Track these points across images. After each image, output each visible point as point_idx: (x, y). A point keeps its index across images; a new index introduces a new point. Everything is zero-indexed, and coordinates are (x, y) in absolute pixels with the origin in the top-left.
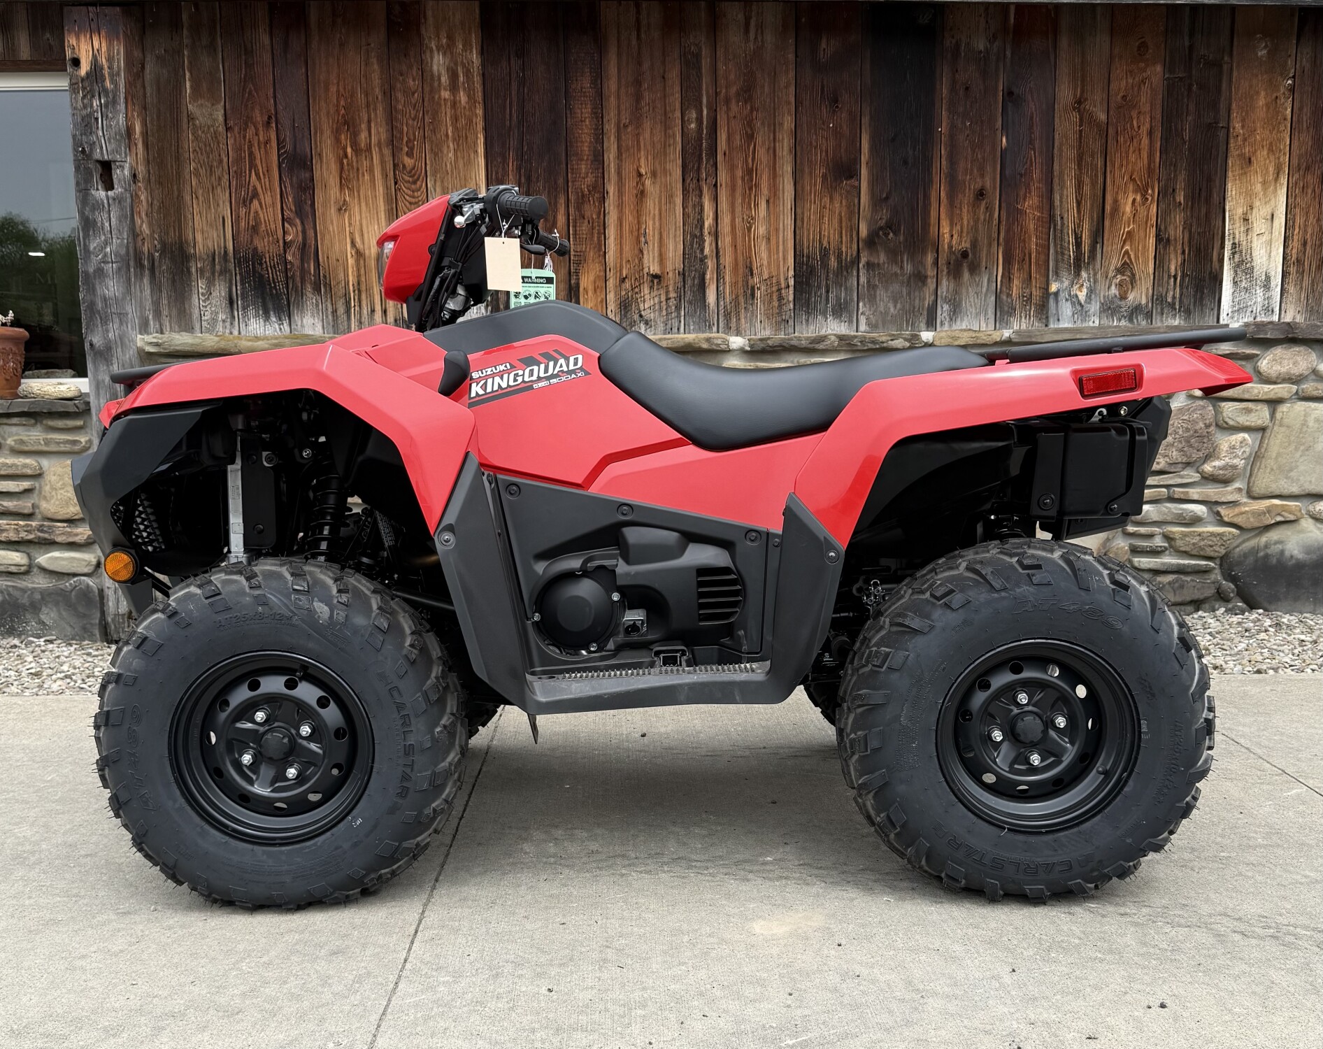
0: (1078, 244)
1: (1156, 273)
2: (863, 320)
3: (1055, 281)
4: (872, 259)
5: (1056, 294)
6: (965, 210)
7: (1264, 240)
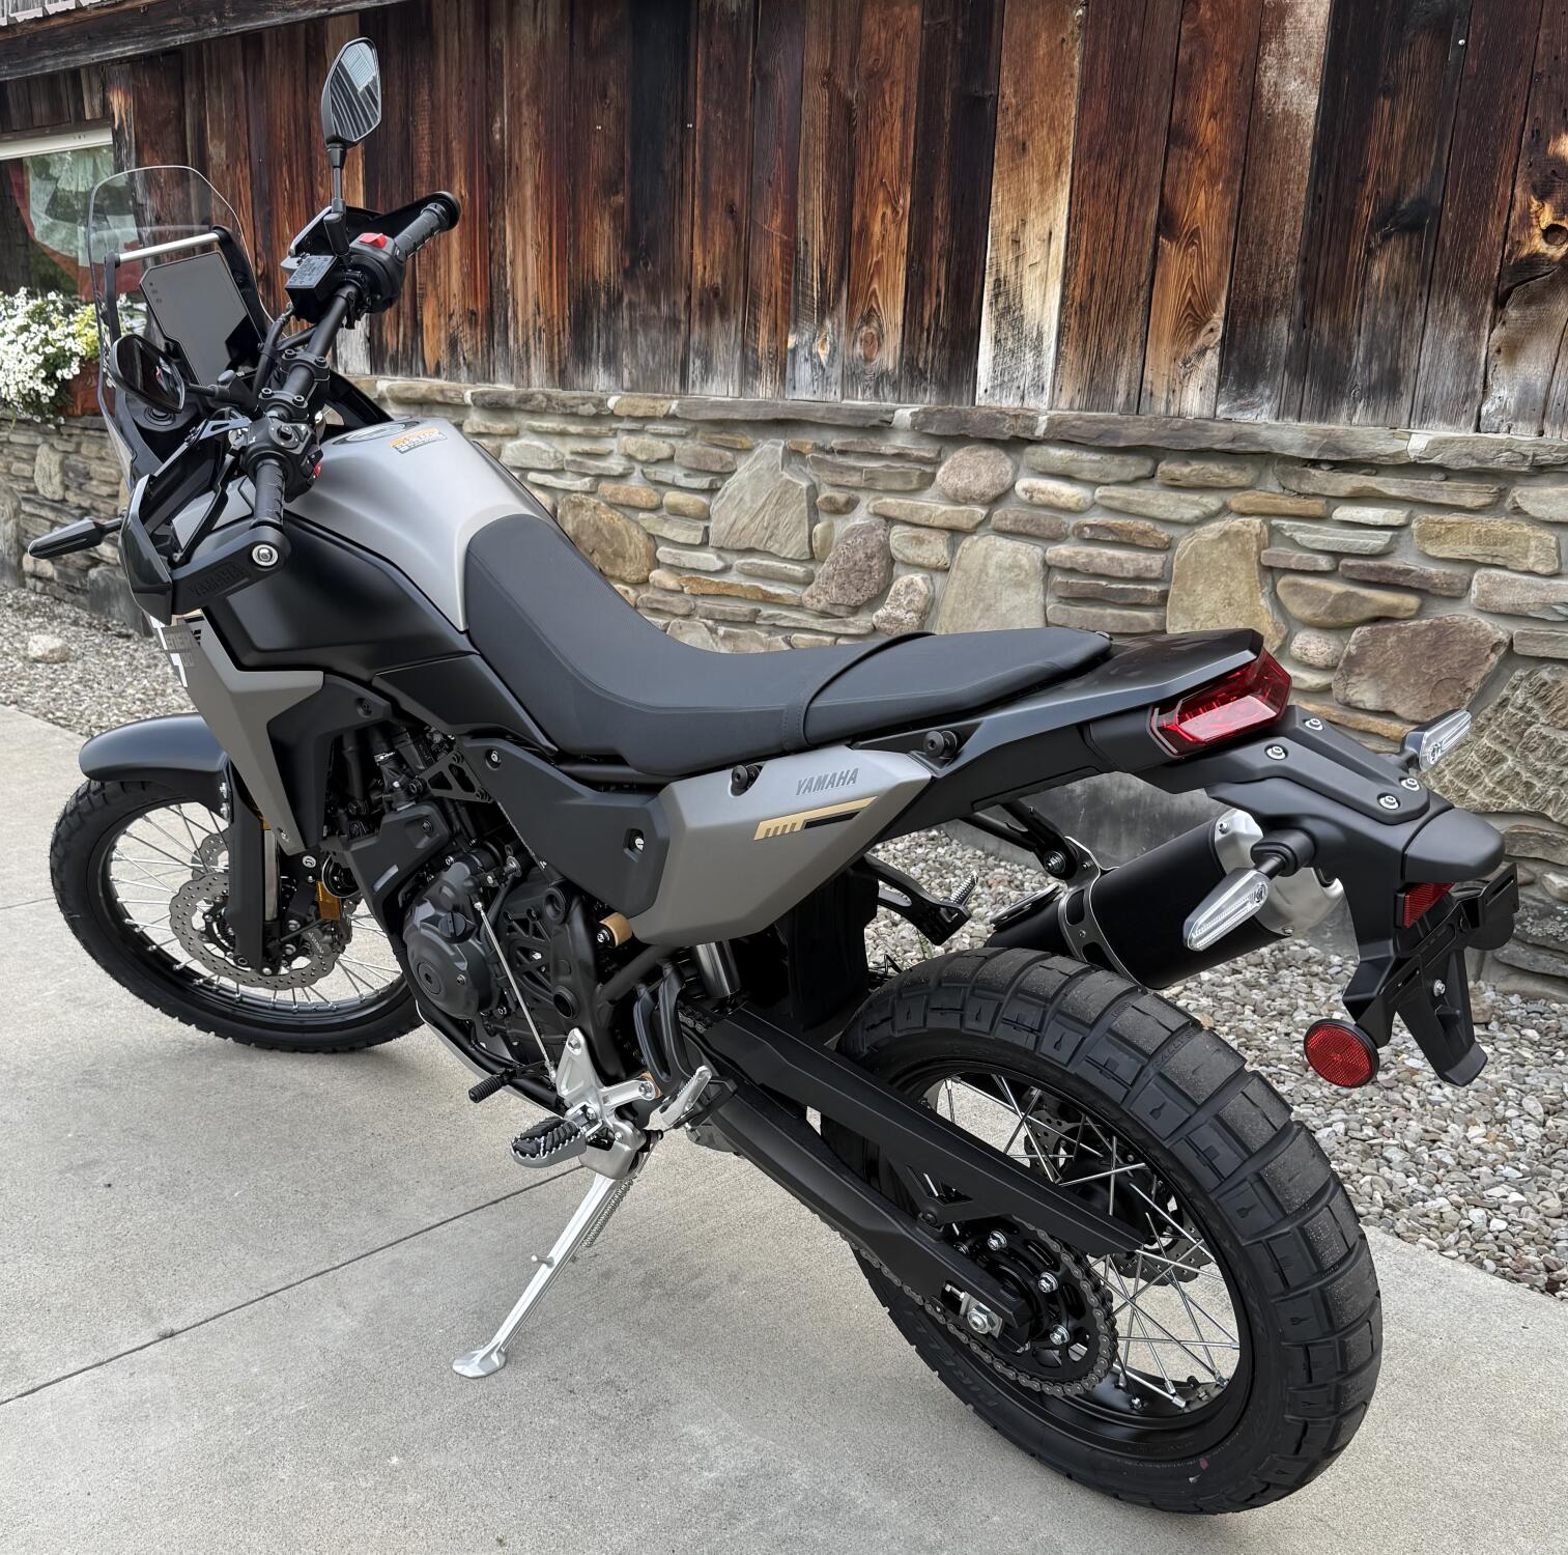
0: (823, 281)
1: (907, 324)
2: (626, 373)
3: (794, 332)
4: (635, 299)
5: (794, 351)
6: (717, 233)
7: (1038, 273)
